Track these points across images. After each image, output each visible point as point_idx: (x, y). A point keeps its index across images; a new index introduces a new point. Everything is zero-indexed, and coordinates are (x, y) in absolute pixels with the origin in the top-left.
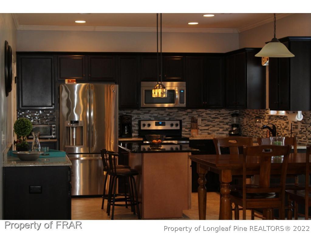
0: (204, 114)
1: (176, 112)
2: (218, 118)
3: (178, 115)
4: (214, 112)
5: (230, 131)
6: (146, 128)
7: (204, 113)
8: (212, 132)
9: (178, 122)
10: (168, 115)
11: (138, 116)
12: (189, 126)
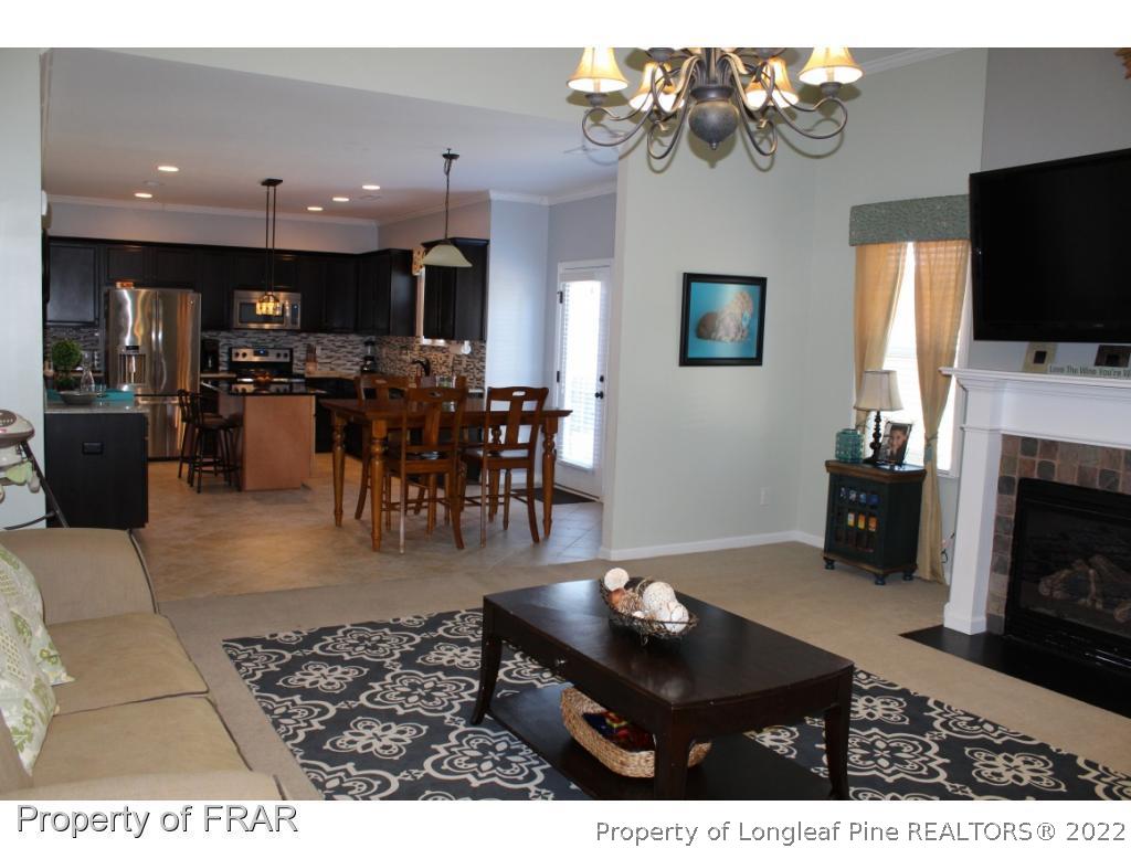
0: (325, 341)
1: (285, 336)
2: (345, 347)
3: (287, 341)
4: (339, 338)
5: (363, 367)
6: (240, 359)
7: (326, 338)
8: (336, 367)
9: (288, 352)
10: (274, 340)
11: (228, 341)
12: (303, 357)
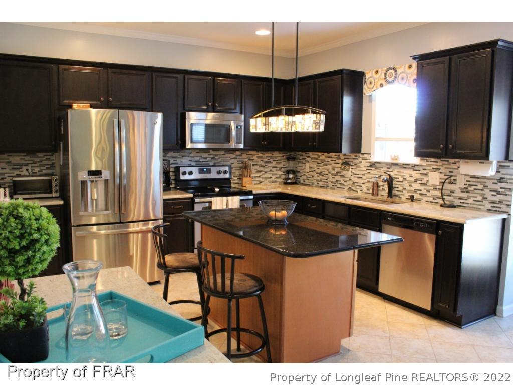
0: (255, 158)
1: (223, 155)
2: (270, 163)
3: (224, 159)
4: (266, 155)
5: (286, 179)
6: (187, 177)
8: (263, 180)
9: (227, 169)
11: (174, 161)
12: (239, 173)
